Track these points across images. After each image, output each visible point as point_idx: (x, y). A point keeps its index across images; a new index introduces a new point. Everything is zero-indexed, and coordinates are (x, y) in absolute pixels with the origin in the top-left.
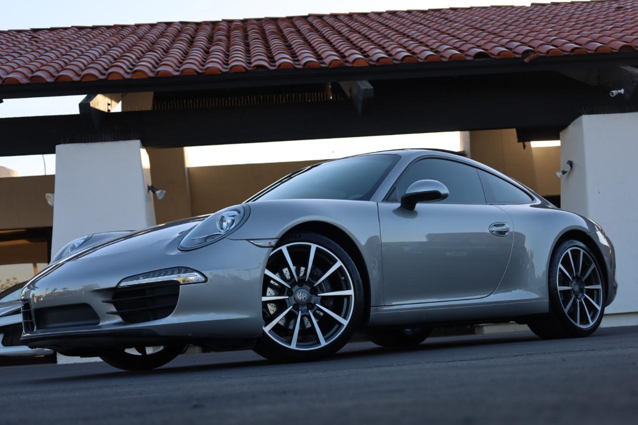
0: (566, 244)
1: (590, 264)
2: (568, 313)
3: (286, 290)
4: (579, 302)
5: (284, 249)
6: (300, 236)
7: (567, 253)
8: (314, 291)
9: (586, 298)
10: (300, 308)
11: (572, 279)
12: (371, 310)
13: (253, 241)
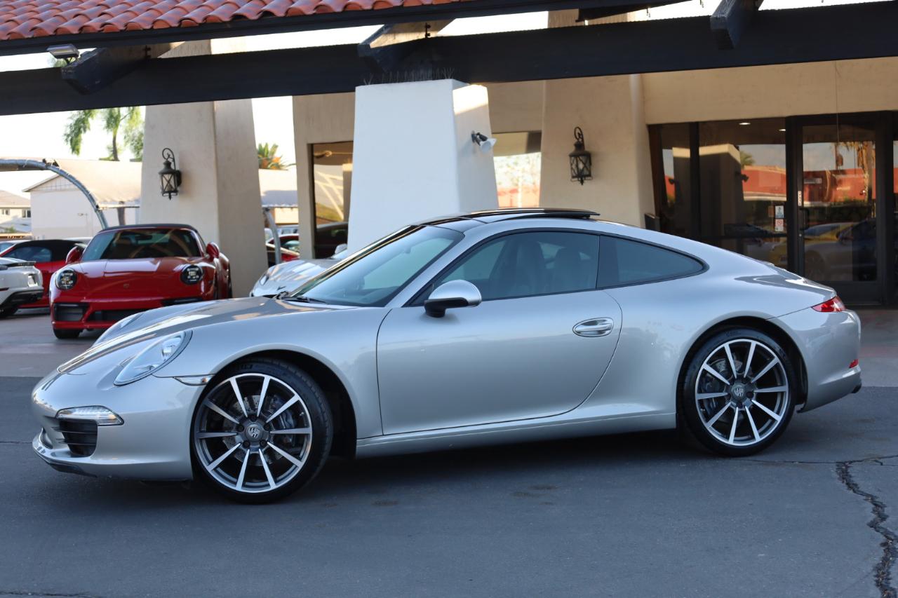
0: (723, 338)
1: (771, 357)
2: (712, 428)
3: (235, 426)
4: (740, 412)
5: (233, 380)
7: (723, 348)
9: (754, 404)
10: (251, 446)
11: (731, 383)
12: (357, 443)
13: (181, 379)
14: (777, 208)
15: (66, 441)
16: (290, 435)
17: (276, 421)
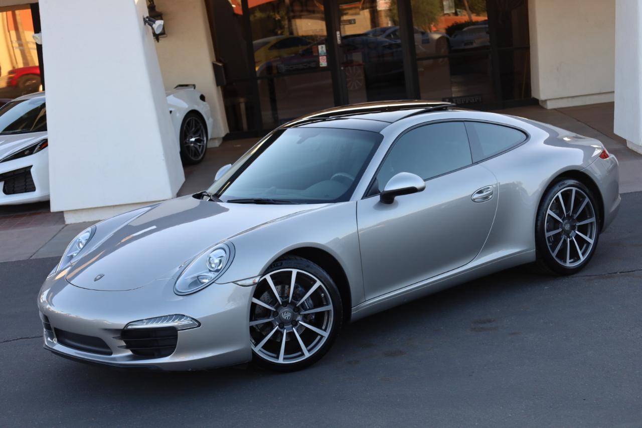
0: (557, 188)
1: (584, 198)
2: (556, 256)
3: (272, 313)
4: (570, 241)
5: (268, 277)
6: (282, 264)
7: (558, 196)
8: (297, 310)
9: (577, 234)
10: (285, 327)
11: (563, 220)
12: (352, 310)
13: (238, 282)
14: (320, 47)
15: (127, 347)
16: (312, 314)
17: (303, 304)
